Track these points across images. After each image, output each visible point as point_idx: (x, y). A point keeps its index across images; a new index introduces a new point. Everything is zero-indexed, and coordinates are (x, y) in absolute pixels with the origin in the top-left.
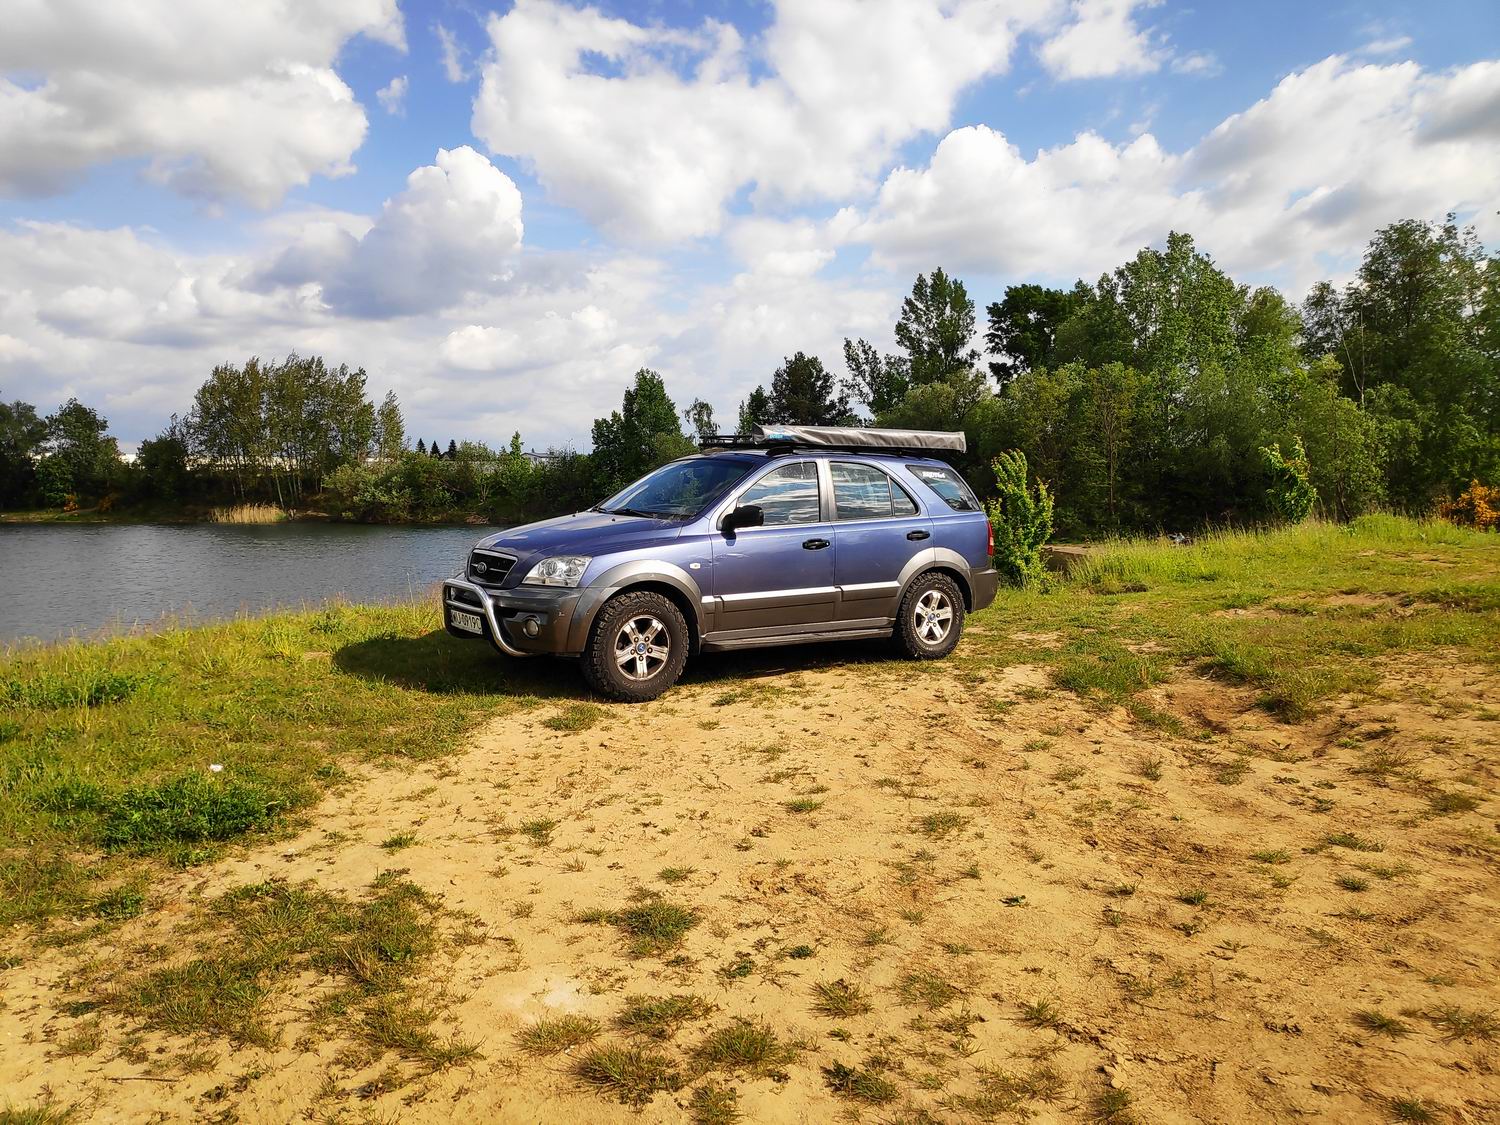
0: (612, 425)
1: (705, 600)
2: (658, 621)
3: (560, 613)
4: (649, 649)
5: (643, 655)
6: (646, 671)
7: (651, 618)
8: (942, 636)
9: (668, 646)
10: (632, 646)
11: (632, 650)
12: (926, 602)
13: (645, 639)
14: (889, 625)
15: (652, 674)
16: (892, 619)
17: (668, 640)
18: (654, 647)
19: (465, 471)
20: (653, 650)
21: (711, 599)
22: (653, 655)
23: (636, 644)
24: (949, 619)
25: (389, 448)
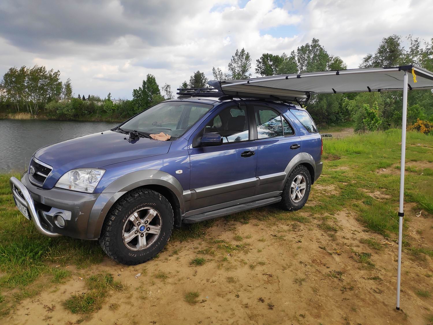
0: (139, 91)
1: (185, 193)
2: (154, 210)
3: (80, 212)
4: (147, 228)
5: (143, 233)
6: (145, 243)
7: (149, 208)
8: (301, 197)
9: (161, 224)
10: (135, 228)
11: (136, 231)
12: (295, 181)
13: (145, 222)
14: (279, 195)
15: (149, 244)
16: (281, 192)
17: (161, 221)
18: (151, 227)
19: (92, 105)
20: (151, 229)
21: (189, 192)
22: (150, 232)
23: (139, 227)
24: (304, 188)
25: (68, 96)
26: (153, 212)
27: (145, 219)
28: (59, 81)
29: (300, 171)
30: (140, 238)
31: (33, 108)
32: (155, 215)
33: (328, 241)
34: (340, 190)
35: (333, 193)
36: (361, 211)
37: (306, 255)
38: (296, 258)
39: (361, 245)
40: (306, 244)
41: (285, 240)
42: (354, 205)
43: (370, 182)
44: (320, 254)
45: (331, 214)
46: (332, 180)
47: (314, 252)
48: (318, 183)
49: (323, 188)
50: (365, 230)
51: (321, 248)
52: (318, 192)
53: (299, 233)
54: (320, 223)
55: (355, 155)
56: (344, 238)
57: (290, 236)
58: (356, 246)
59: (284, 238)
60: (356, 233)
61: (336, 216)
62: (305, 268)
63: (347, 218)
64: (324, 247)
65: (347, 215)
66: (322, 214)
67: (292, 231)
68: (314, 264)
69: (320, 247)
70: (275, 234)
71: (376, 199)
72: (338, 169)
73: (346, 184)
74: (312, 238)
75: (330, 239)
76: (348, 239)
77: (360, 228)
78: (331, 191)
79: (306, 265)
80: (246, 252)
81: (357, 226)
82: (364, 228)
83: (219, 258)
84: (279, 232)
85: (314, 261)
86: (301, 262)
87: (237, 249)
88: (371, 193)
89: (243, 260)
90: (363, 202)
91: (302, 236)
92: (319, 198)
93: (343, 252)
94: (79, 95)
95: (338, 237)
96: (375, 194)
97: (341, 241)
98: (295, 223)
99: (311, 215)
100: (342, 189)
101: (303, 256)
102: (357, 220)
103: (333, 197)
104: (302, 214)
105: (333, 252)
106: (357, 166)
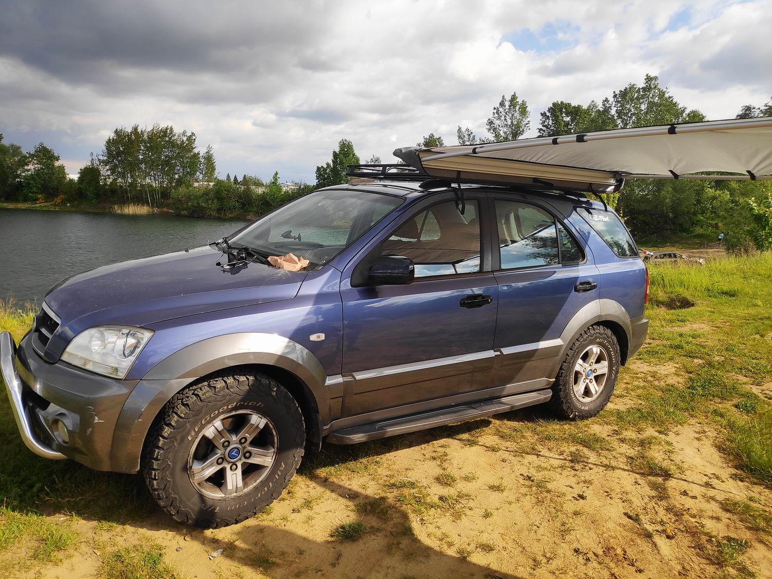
0: (326, 169)
1: (330, 381)
2: (260, 416)
3: (96, 418)
4: (246, 453)
5: (237, 463)
6: (240, 484)
7: (249, 412)
8: (596, 392)
9: (276, 446)
10: (219, 453)
11: (219, 459)
12: (585, 358)
13: (240, 440)
14: (548, 387)
15: (250, 485)
16: (551, 380)
17: (276, 438)
18: (254, 450)
19: (247, 192)
20: (253, 454)
21: (339, 379)
22: (252, 461)
23: (226, 449)
24: (605, 374)
25: (208, 177)
26: (258, 421)
27: (241, 435)
28: (196, 151)
29: (596, 338)
30: (229, 473)
31: (152, 196)
32: (262, 426)
33: (647, 500)
34: (687, 376)
35: (670, 381)
36: (731, 426)
37: (592, 534)
38: (568, 538)
39: (725, 516)
40: (597, 503)
41: (548, 491)
42: (715, 412)
43: (754, 361)
44: (625, 533)
45: (660, 432)
46: (672, 351)
47: (610, 525)
48: (641, 357)
49: (650, 369)
50: (736, 475)
51: (629, 517)
52: (638, 378)
53: (583, 474)
54: (632, 453)
55: (724, 298)
56: (685, 493)
57: (562, 482)
58: (712, 518)
59: (549, 486)
60: (715, 482)
61: (671, 437)
62: (585, 567)
63: (696, 443)
64: (637, 515)
65: (697, 436)
66: (639, 431)
67: (569, 469)
68: (607, 560)
69: (625, 514)
70: (530, 475)
71: (766, 399)
72: (686, 329)
73: (701, 361)
74: (612, 490)
75: (653, 493)
76: (695, 497)
77: (726, 472)
78: (666, 376)
79: (588, 560)
80: (457, 516)
81: (720, 464)
82: (734, 471)
83: (395, 525)
84: (539, 468)
85: (608, 550)
86: (576, 551)
87: (438, 506)
88: (757, 385)
89: (445, 535)
90: (736, 406)
91: (588, 482)
92: (640, 391)
93: (682, 531)
94: (228, 176)
95: (670, 492)
96: (763, 388)
97: (678, 501)
98: (577, 450)
99: (616, 432)
100: (690, 373)
101: (585, 534)
102: (720, 448)
103: (670, 390)
104: (596, 428)
105: (657, 531)
106: (728, 324)
